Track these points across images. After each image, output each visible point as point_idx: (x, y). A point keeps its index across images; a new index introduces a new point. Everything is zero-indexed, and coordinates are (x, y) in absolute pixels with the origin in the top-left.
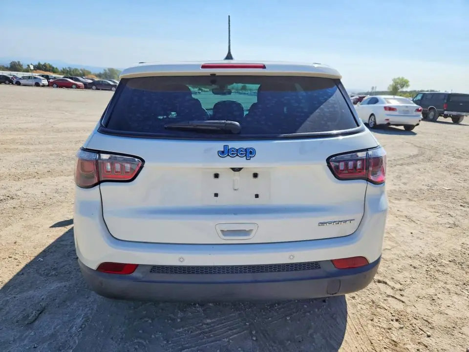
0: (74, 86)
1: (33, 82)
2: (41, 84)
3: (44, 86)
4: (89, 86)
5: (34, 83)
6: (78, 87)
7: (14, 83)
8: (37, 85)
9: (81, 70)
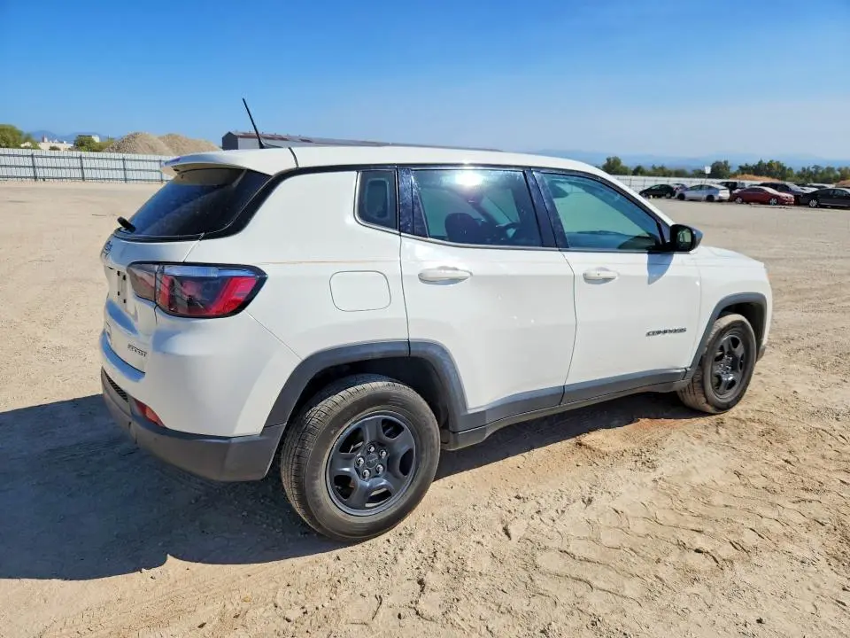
0: (773, 201)
1: (704, 194)
2: (716, 198)
3: (721, 201)
4: (806, 200)
5: (705, 196)
6: (781, 202)
7: (676, 196)
8: (710, 199)
9: (840, 170)
